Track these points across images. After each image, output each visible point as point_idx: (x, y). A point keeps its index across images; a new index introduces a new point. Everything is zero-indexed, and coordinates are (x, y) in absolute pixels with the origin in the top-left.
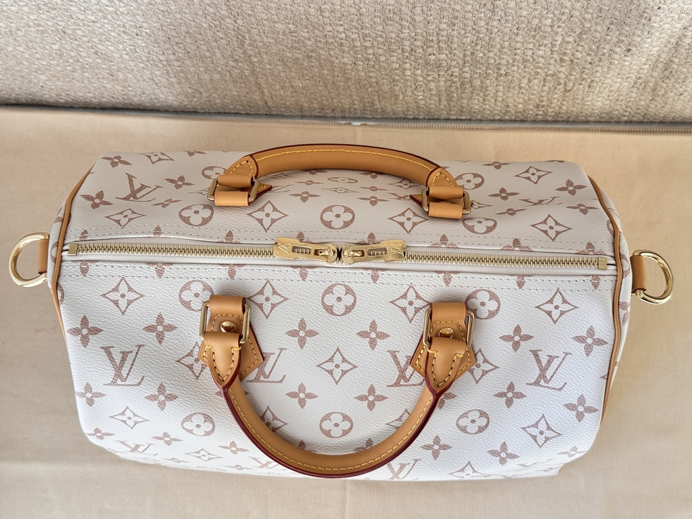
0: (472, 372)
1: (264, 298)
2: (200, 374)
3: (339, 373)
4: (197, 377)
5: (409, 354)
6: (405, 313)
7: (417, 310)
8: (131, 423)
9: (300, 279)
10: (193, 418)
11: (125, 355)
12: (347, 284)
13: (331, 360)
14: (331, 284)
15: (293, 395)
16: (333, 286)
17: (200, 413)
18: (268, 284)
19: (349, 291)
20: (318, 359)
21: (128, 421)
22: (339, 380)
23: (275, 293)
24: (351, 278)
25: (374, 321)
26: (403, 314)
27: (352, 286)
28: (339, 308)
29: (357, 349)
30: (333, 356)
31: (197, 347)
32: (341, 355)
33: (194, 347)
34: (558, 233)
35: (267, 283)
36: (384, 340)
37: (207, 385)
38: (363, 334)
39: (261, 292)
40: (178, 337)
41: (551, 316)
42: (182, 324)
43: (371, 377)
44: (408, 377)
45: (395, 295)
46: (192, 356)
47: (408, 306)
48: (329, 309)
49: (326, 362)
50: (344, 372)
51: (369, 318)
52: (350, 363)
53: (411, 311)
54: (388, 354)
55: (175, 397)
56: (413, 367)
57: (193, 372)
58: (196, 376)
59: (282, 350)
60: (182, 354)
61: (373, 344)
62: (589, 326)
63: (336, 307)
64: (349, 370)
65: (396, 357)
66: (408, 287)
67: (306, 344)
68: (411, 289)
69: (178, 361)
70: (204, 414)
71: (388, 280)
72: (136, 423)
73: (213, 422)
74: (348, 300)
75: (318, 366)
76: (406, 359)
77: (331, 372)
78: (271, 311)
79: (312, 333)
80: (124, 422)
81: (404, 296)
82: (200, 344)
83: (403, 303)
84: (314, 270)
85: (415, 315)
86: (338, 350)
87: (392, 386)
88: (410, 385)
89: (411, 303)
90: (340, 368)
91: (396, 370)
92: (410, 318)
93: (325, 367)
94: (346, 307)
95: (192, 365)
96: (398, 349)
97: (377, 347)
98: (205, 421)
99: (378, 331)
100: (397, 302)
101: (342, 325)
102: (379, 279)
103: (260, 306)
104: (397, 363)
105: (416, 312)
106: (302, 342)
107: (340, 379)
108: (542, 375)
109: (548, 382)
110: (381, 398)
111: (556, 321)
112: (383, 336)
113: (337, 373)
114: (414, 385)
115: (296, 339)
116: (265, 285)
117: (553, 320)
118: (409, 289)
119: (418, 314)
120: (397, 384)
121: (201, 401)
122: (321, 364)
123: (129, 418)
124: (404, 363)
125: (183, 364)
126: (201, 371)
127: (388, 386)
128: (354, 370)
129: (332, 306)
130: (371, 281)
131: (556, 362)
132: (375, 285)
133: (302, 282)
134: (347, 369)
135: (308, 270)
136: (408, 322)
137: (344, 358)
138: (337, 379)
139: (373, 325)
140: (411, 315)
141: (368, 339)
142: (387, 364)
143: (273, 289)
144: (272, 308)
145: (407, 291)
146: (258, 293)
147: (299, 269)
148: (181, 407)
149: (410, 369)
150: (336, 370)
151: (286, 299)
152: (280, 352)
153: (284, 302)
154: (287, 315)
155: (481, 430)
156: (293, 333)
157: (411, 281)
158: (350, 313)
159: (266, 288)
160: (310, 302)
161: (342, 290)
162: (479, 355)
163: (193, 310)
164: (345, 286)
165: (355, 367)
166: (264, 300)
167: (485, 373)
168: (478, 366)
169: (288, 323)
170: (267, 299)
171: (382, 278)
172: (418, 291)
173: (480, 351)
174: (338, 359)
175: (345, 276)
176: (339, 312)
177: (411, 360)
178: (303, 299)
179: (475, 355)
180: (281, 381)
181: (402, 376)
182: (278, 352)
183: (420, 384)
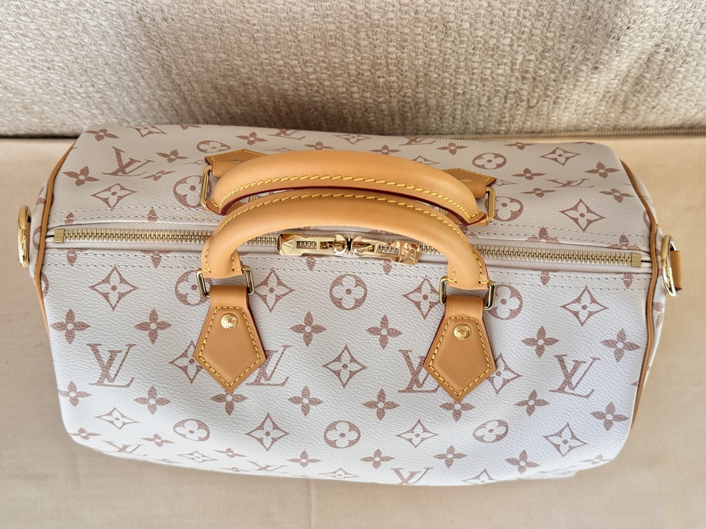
0: (491, 380)
1: (268, 289)
2: (195, 377)
3: (347, 374)
4: (192, 381)
5: (423, 355)
6: (420, 309)
7: (432, 305)
8: (119, 424)
9: (307, 268)
10: (186, 424)
11: (113, 354)
12: (357, 275)
13: (338, 359)
14: (340, 274)
15: (296, 400)
16: (342, 277)
17: (193, 420)
18: (273, 274)
19: (359, 282)
21: (115, 422)
22: (346, 383)
23: (280, 283)
24: (361, 268)
25: (385, 316)
26: (417, 309)
27: (363, 277)
28: (348, 301)
29: (367, 348)
30: (341, 355)
31: (192, 346)
32: (350, 354)
33: (189, 347)
34: (589, 222)
35: (271, 273)
38: (373, 331)
39: (265, 283)
40: (172, 336)
41: (578, 317)
42: (177, 321)
44: (421, 382)
45: (409, 288)
46: (187, 357)
47: (423, 300)
48: (338, 302)
49: (334, 361)
50: (352, 374)
51: (380, 313)
52: (358, 363)
53: (425, 305)
54: (400, 353)
55: (168, 402)
56: (427, 369)
57: (187, 375)
59: (286, 347)
60: (176, 355)
61: (384, 342)
62: (620, 329)
63: (346, 300)
64: (357, 372)
65: (408, 357)
66: (422, 280)
67: (312, 342)
68: (426, 282)
69: (172, 363)
70: (197, 421)
71: (401, 271)
72: (124, 424)
73: (207, 430)
74: (358, 292)
75: (325, 366)
76: (419, 360)
77: (338, 373)
78: (275, 304)
79: (319, 329)
80: (112, 422)
81: (419, 289)
82: (195, 343)
84: (323, 259)
85: (429, 310)
86: (346, 348)
88: (424, 392)
89: (425, 297)
90: (348, 369)
91: (409, 372)
92: (425, 314)
93: (332, 368)
94: (356, 300)
95: (187, 367)
96: (410, 349)
98: (199, 428)
99: (389, 327)
100: (410, 296)
103: (264, 298)
105: (431, 307)
106: (308, 339)
107: (348, 381)
108: (567, 382)
109: (573, 389)
110: (392, 406)
111: (584, 323)
112: (395, 333)
113: (345, 374)
114: (427, 391)
115: (302, 335)
116: (270, 275)
117: (580, 322)
118: (423, 282)
119: (433, 309)
120: (409, 389)
121: (195, 407)
122: (328, 364)
123: (117, 419)
125: (177, 366)
126: (196, 374)
127: (399, 391)
129: (341, 299)
130: (383, 272)
131: (583, 368)
132: (388, 276)
133: (309, 272)
134: (356, 369)
135: (316, 259)
136: (422, 318)
137: (352, 358)
138: (344, 382)
139: (385, 321)
141: (379, 336)
143: (278, 279)
144: (277, 300)
145: (422, 284)
146: (262, 284)
147: (306, 257)
148: (173, 412)
150: (343, 370)
151: (291, 290)
152: (284, 350)
153: (290, 294)
154: (293, 308)
155: (499, 438)
156: (298, 329)
157: (426, 273)
158: (360, 308)
159: (270, 278)
160: (317, 293)
161: (352, 281)
162: (500, 361)
163: (189, 304)
164: (356, 277)
165: (364, 367)
166: (268, 292)
167: (506, 382)
168: (499, 374)
169: (293, 317)
170: (272, 290)
171: (395, 269)
172: (433, 284)
173: (501, 356)
174: (346, 358)
175: (355, 267)
176: (348, 306)
177: (424, 361)
178: (310, 291)
179: (495, 361)
180: (283, 384)
181: (415, 380)
182: (282, 349)
183: (435, 391)
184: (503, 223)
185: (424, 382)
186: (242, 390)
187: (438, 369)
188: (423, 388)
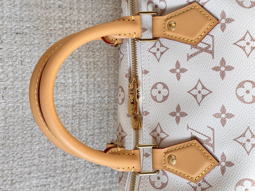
20: (194, 104)
36: (181, 63)
37: (216, 181)
43: (206, 70)
58: (209, 187)
83: (158, 54)
87: (213, 56)
97: (185, 68)
101: (174, 90)
102: (146, 70)
104: (196, 54)
124: (196, 49)
128: (202, 81)
140: (165, 49)
142: (197, 61)
149: (200, 45)
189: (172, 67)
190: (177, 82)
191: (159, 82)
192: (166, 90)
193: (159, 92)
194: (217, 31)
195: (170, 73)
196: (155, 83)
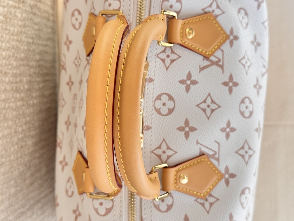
0: (217, 16)
1: (163, 154)
4: (218, 199)
5: (202, 58)
6: (175, 60)
9: (150, 131)
10: (242, 202)
12: (154, 99)
13: (204, 110)
14: (154, 110)
15: (228, 136)
16: (155, 108)
17: (240, 197)
19: (159, 98)
20: (203, 119)
23: (159, 147)
24: (150, 96)
25: (179, 82)
26: (175, 62)
27: (155, 96)
28: (170, 104)
29: (198, 93)
30: (202, 109)
31: (197, 200)
32: (201, 103)
36: (192, 75)
37: (222, 193)
38: (188, 89)
39: (159, 156)
43: (217, 84)
45: (162, 67)
46: (204, 203)
47: (170, 58)
48: (171, 111)
49: (205, 113)
50: (213, 102)
51: (177, 85)
52: (207, 98)
53: (173, 57)
54: (201, 72)
55: (231, 214)
56: (210, 56)
57: (214, 202)
58: (216, 200)
59: (198, 143)
60: (203, 210)
61: (194, 83)
65: (203, 67)
66: (157, 58)
67: (194, 126)
68: (159, 56)
69: (208, 212)
70: (241, 195)
71: (152, 71)
73: (245, 189)
74: (165, 98)
75: (208, 119)
76: (205, 61)
77: (213, 111)
78: (172, 150)
79: (187, 123)
81: (163, 60)
82: (195, 198)
83: (168, 61)
84: (144, 120)
85: (176, 54)
86: (198, 106)
87: (223, 70)
88: (223, 58)
89: (168, 56)
90: (210, 104)
91: (212, 67)
92: (178, 57)
93: (209, 114)
94: (169, 99)
95: (209, 203)
96: (198, 66)
97: (196, 80)
98: (244, 194)
99: (186, 79)
100: (167, 65)
101: (181, 103)
102: (151, 77)
103: (169, 157)
104: (207, 67)
105: (174, 53)
106: (193, 129)
107: (217, 104)
110: (231, 77)
112: (189, 75)
113: (213, 106)
114: (223, 56)
115: (191, 133)
116: (154, 153)
118: (159, 57)
119: (175, 51)
120: (222, 67)
121: (233, 197)
122: (207, 117)
124: (208, 62)
125: (209, 209)
126: (213, 197)
127: (223, 73)
128: (212, 95)
129: (169, 109)
130: (152, 83)
132: (155, 80)
133: (152, 129)
134: (210, 100)
135: (144, 125)
136: (181, 58)
137: (203, 102)
138: (217, 106)
139: (182, 82)
140: (176, 57)
141: (191, 86)
142: (208, 73)
143: (157, 148)
144: (170, 149)
145: (160, 58)
147: (144, 131)
148: (236, 210)
149: (212, 58)
150: (211, 107)
151: (164, 140)
153: (166, 141)
154: (174, 139)
155: (246, 14)
156: (187, 135)
157: (153, 56)
158: (174, 97)
159: (157, 153)
160: (165, 124)
161: (158, 102)
162: (206, 10)
163: (173, 203)
164: (155, 100)
165: (209, 95)
166: (165, 154)
167: (218, 7)
168: (213, 11)
169: (180, 138)
170: (164, 152)
171: (151, 75)
172: (160, 52)
173: (203, 10)
174: (204, 106)
175: (149, 100)
176: (172, 104)
177: (206, 58)
178: (164, 128)
179: (206, 13)
180: (219, 144)
181: (217, 63)
182: (199, 145)
183: (223, 51)
184: (122, 6)
185: (218, 58)
186: (222, 169)
187: (211, 49)
188: (221, 58)
189: (183, 77)
190: (185, 95)
191: (165, 92)
192: (172, 102)
193: (164, 104)
194: (226, 46)
195: (179, 83)
196: (159, 93)
